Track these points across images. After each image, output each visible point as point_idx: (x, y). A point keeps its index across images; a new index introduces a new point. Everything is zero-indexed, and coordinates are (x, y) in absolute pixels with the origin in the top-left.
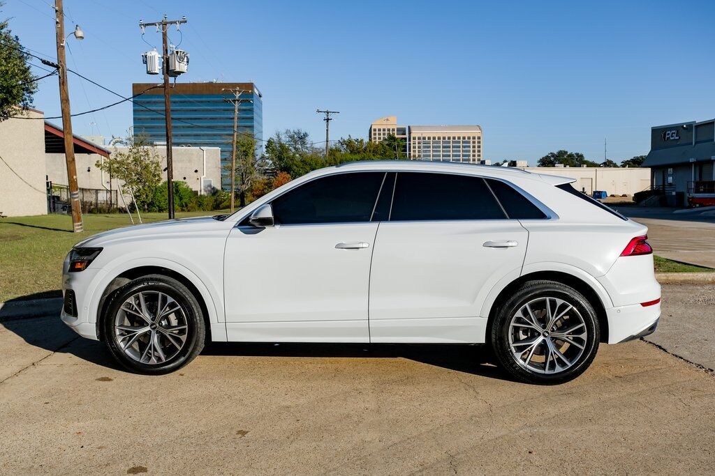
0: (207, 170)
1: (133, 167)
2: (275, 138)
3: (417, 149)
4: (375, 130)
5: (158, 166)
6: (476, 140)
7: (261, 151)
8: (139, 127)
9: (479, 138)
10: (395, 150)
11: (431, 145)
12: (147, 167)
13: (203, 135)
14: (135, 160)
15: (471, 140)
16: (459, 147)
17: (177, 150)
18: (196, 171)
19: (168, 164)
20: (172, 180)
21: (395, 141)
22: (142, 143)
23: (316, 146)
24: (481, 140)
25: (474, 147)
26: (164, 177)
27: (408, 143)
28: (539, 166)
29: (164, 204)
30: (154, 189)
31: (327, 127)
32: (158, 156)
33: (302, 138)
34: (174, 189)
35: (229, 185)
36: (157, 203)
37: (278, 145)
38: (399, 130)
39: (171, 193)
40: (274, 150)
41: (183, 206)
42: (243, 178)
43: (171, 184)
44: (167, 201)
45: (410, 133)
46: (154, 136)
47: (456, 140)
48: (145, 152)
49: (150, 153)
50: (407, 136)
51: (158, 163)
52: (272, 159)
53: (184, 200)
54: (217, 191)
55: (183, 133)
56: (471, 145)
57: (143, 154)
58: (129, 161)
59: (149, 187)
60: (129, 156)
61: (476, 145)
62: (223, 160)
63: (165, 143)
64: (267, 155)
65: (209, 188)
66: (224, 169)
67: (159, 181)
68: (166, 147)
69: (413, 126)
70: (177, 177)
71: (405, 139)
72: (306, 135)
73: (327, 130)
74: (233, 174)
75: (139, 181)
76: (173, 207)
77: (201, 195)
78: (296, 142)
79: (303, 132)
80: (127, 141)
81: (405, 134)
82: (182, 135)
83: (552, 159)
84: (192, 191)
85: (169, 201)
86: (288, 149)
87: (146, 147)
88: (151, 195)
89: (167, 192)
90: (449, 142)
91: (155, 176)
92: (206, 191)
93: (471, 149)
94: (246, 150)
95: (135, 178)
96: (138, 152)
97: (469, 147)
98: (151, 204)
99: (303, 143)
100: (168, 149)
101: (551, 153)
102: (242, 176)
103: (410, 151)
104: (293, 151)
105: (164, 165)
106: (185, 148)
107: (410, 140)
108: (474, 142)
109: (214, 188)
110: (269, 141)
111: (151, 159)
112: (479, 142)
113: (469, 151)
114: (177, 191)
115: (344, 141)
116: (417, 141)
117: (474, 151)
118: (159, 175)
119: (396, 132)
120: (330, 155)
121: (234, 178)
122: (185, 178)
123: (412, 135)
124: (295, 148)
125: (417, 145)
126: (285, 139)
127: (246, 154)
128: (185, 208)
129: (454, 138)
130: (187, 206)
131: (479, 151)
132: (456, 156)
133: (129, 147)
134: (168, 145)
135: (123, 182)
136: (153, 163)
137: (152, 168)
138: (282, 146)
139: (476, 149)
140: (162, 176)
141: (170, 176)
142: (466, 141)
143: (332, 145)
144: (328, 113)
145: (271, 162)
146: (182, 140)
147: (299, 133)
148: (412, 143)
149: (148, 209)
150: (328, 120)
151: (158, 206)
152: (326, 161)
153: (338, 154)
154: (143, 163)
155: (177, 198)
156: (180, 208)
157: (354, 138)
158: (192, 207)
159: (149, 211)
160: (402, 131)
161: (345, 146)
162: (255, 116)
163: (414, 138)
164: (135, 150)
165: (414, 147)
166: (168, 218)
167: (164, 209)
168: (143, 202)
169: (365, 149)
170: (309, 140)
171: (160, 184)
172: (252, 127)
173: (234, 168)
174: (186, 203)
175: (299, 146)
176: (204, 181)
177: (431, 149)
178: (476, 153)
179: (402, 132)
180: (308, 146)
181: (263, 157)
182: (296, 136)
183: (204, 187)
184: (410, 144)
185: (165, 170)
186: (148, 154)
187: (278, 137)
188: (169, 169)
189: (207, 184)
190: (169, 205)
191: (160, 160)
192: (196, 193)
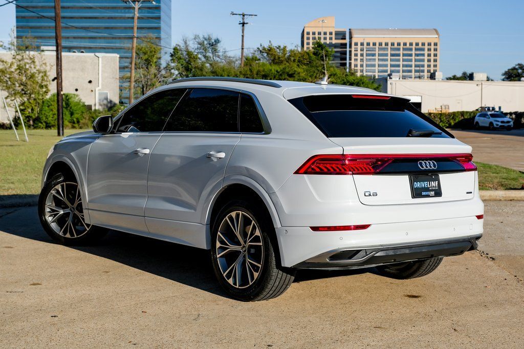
0: (102, 80)
1: (17, 77)
2: (182, 46)
3: (359, 57)
4: (308, 33)
5: (45, 75)
6: (432, 47)
7: (165, 59)
8: (22, 27)
9: (436, 44)
10: (323, 60)
11: (377, 53)
12: (32, 76)
13: (100, 38)
14: (19, 69)
15: (426, 47)
16: (411, 55)
17: (68, 57)
18: (90, 82)
19: (58, 74)
20: (62, 93)
21: (322, 49)
22: (27, 48)
23: (229, 54)
24: (438, 47)
25: (429, 55)
26: (53, 88)
27: (348, 49)
28: (503, 80)
29: (52, 119)
30: (40, 102)
31: (243, 32)
32: (45, 64)
33: (213, 44)
34: (63, 103)
35: (127, 98)
36: (44, 118)
37: (185, 53)
38: (337, 34)
39: (60, 107)
40: (180, 58)
41: (74, 123)
42: (143, 90)
43: (60, 98)
44: (56, 117)
45: (351, 38)
46: (41, 38)
47: (407, 47)
48: (31, 59)
49: (36, 60)
50: (347, 41)
51: (45, 72)
52: (178, 69)
53: (76, 116)
54: (115, 105)
55: (75, 35)
56: (426, 52)
57: (29, 61)
58: (13, 70)
59: (35, 99)
60: (12, 64)
61: (432, 52)
62: (122, 68)
63: (55, 48)
64: (173, 65)
65: (105, 102)
66: (122, 79)
67: (46, 92)
68: (55, 53)
69: (355, 29)
70: (67, 89)
71: (345, 44)
72: (217, 41)
73: (243, 36)
74: (132, 86)
75: (24, 93)
76: (63, 122)
77: (95, 110)
78: (205, 50)
79: (214, 38)
80: (10, 46)
81: (345, 39)
82: (74, 38)
83: (520, 71)
84: (84, 106)
85: (58, 115)
86: (195, 58)
87: (32, 53)
88: (37, 109)
89: (56, 106)
90: (399, 49)
91: (42, 87)
92: (100, 105)
93: (426, 58)
94: (148, 59)
95: (19, 89)
96: (22, 59)
97: (423, 55)
98: (37, 120)
99: (215, 51)
100: (57, 54)
101: (519, 64)
102: (143, 88)
103: (350, 59)
104: (203, 59)
105: (53, 74)
106: (78, 54)
107: (350, 47)
108: (429, 50)
109: (111, 102)
110: (175, 49)
111: (38, 68)
112: (436, 50)
113: (423, 60)
114: (68, 104)
115: (264, 49)
116: (359, 47)
117: (429, 61)
118: (46, 86)
119: (333, 36)
120: (246, 65)
121: (133, 91)
122: (77, 90)
123: (354, 41)
124: (205, 57)
125: (359, 52)
126: (193, 46)
127: (148, 62)
128: (76, 125)
129: (405, 44)
130: (78, 122)
131: (435, 61)
132: (407, 66)
133: (13, 52)
134: (57, 51)
135: (6, 94)
136: (39, 72)
137: (39, 78)
138: (189, 54)
139: (432, 58)
140: (50, 87)
141: (59, 87)
142: (420, 48)
143: (248, 53)
144: (244, 16)
145: (176, 72)
146: (75, 43)
147: (209, 39)
148: (353, 49)
149: (33, 126)
150: (243, 24)
151: (45, 122)
152: (240, 72)
153: (254, 64)
154: (28, 72)
155: (67, 113)
156: (70, 125)
157: (275, 44)
158: (84, 124)
159: (35, 128)
160: (341, 35)
161: (265, 55)
162: (163, 15)
163: (356, 44)
164: (19, 57)
165: (356, 55)
166: (57, 134)
167: (53, 126)
168: (28, 117)
169: (289, 58)
170: (220, 47)
171: (48, 97)
172: (158, 29)
173: (133, 79)
174: (77, 119)
175: (209, 54)
176: (100, 94)
177: (377, 57)
178: (432, 63)
179: (341, 37)
180: (220, 54)
181: (167, 68)
182: (206, 42)
183: (100, 100)
184: (350, 52)
185: (53, 80)
186: (34, 62)
187: (186, 43)
188: (58, 78)
189: (103, 97)
190: (58, 121)
191: (48, 68)
192: (90, 107)
